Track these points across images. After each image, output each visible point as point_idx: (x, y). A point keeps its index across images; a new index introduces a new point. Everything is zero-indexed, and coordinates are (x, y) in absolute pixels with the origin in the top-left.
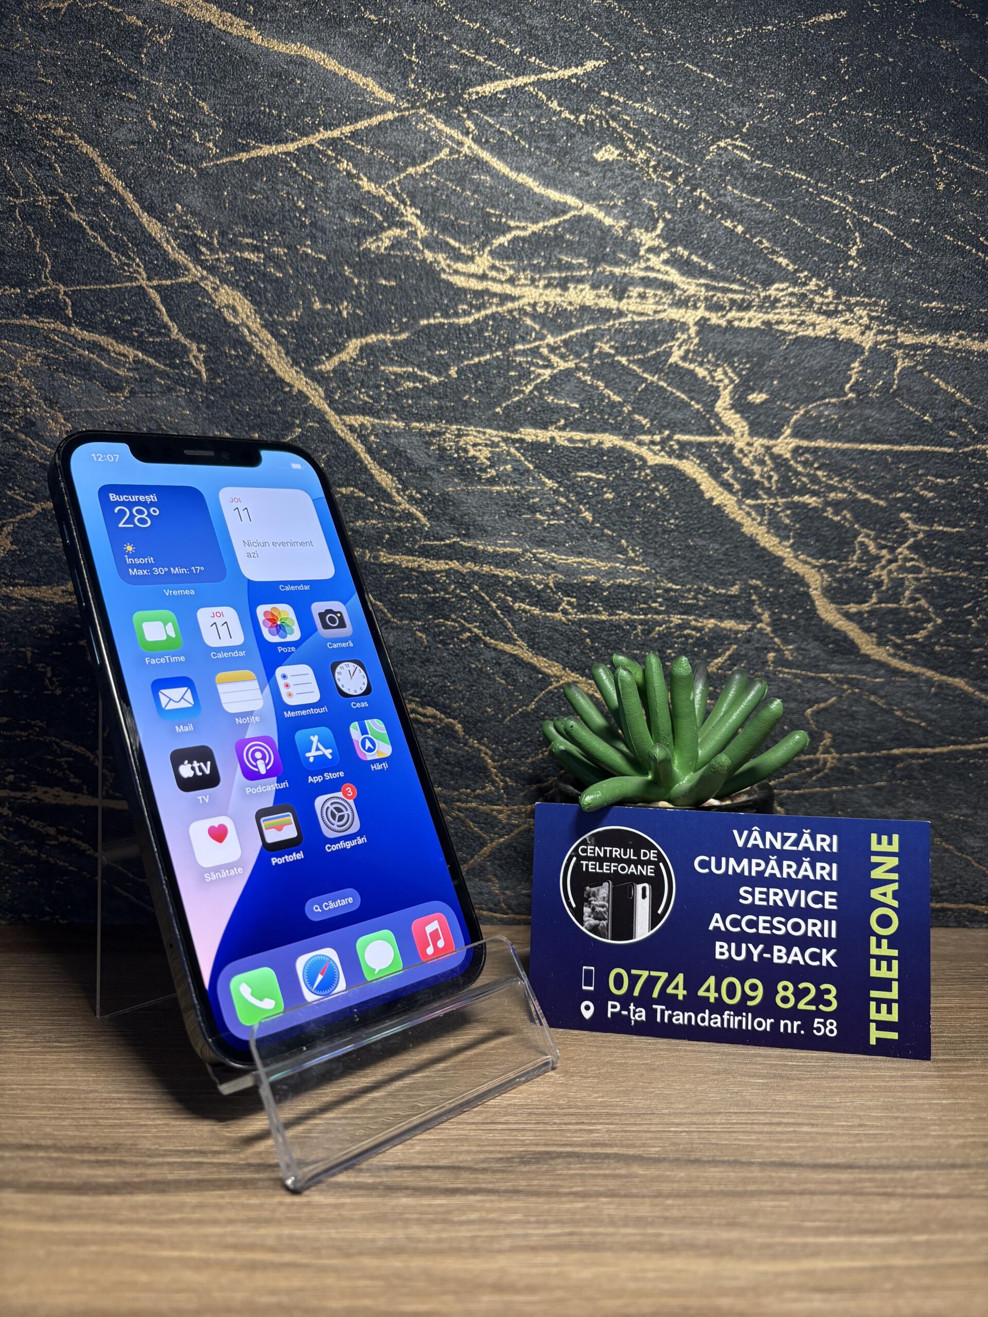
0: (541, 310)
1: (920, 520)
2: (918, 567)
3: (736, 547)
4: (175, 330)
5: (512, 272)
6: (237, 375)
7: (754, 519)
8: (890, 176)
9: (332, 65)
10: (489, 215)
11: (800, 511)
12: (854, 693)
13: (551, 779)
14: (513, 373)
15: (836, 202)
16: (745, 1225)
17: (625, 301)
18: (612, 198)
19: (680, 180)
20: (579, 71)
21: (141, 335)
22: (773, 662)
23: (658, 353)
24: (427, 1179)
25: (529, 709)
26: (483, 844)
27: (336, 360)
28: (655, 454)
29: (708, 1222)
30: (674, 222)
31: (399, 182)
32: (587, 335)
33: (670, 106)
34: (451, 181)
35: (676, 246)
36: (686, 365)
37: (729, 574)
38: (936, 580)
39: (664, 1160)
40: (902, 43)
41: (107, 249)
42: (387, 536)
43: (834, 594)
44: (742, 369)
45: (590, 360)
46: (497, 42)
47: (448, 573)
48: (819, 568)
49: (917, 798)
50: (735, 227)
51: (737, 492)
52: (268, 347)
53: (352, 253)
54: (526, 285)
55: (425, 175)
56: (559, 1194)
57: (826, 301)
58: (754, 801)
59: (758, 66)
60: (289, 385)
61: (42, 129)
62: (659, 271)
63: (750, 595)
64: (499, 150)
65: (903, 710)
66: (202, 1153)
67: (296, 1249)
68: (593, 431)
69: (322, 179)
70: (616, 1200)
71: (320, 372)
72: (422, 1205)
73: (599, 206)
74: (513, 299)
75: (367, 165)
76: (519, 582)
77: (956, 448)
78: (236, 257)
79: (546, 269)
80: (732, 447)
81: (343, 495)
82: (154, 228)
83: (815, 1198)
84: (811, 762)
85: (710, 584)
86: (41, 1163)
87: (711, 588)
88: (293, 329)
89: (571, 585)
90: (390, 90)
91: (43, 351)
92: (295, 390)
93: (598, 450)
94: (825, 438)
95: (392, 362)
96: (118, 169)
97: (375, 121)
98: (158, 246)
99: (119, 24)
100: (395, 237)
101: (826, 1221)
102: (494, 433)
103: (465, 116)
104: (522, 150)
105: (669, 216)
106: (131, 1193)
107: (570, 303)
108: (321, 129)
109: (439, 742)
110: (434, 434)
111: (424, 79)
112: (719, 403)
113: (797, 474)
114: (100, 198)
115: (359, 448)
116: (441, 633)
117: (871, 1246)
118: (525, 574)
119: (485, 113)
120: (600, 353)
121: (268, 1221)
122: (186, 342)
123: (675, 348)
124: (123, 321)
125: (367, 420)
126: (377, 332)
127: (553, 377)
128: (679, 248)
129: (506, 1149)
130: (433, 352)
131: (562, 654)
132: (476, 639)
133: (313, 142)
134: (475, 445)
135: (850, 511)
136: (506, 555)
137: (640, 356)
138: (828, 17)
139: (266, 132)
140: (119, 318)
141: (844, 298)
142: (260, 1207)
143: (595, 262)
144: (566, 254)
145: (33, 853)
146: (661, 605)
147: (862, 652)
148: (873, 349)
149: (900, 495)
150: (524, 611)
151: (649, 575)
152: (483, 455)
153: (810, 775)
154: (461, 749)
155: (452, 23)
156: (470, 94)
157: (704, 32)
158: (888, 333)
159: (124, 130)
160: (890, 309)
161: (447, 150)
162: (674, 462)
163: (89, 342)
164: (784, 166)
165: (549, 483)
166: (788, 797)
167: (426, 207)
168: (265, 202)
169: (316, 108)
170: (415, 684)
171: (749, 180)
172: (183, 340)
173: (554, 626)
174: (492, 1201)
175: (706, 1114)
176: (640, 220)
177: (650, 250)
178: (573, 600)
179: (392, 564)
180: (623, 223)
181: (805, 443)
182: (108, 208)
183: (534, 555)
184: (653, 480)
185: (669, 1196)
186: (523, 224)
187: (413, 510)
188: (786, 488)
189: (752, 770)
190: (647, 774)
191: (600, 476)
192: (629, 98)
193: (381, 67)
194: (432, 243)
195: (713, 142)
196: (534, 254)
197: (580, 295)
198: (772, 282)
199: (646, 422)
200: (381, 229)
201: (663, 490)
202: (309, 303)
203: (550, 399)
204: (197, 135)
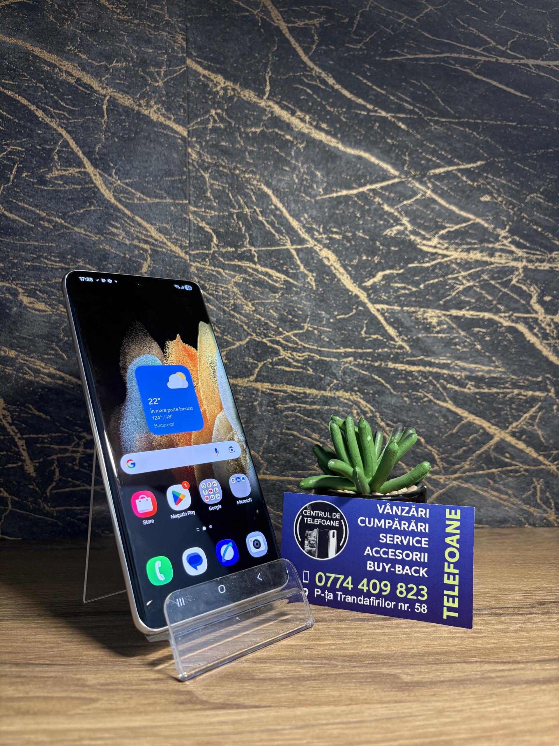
0: (459, 261)
3: (540, 360)
4: (302, 267)
5: (447, 245)
6: (329, 287)
7: (547, 349)
9: (373, 159)
10: (438, 222)
14: (447, 287)
17: (493, 258)
18: (488, 216)
19: (515, 209)
20: (474, 165)
23: (507, 280)
25: (454, 432)
27: (372, 281)
28: (506, 321)
30: (513, 226)
31: (400, 207)
32: (478, 271)
33: (511, 180)
34: (422, 207)
36: (518, 285)
37: (537, 372)
41: (274, 232)
42: (392, 356)
44: (541, 287)
45: (479, 282)
46: (441, 153)
47: (419, 372)
50: (538, 228)
52: (343, 275)
53: (380, 236)
54: (453, 251)
55: (411, 205)
59: (546, 165)
60: (351, 292)
61: (247, 181)
62: (507, 246)
63: (546, 381)
64: (442, 195)
68: (481, 311)
69: (368, 205)
71: (365, 286)
73: (483, 220)
74: (447, 256)
75: (387, 200)
76: (449, 376)
78: (330, 237)
79: (461, 244)
80: (537, 319)
81: (374, 338)
82: (295, 224)
85: (530, 376)
87: (530, 378)
88: (354, 268)
89: (472, 377)
90: (397, 170)
91: (244, 276)
92: (354, 294)
93: (483, 319)
95: (396, 282)
96: (280, 198)
97: (390, 182)
98: (297, 231)
99: (282, 139)
100: (398, 230)
102: (439, 312)
103: (428, 181)
104: (451, 196)
107: (471, 259)
108: (368, 185)
110: (413, 312)
111: (411, 167)
112: (532, 301)
114: (271, 210)
115: (381, 318)
116: (415, 398)
118: (452, 372)
119: (436, 181)
120: (483, 279)
122: (306, 272)
123: (514, 278)
124: (279, 263)
125: (385, 307)
126: (390, 269)
127: (464, 289)
128: (515, 237)
130: (413, 278)
131: (467, 407)
132: (430, 401)
133: (364, 190)
134: (431, 317)
136: (444, 364)
137: (499, 281)
143: (482, 241)
144: (469, 238)
146: (509, 385)
150: (452, 388)
151: (504, 373)
152: (434, 321)
154: (423, 450)
155: (423, 145)
156: (430, 173)
157: (524, 152)
159: (283, 183)
161: (420, 195)
162: (513, 325)
163: (264, 272)
165: (463, 333)
167: (412, 218)
168: (343, 214)
169: (366, 176)
171: (543, 210)
173: (464, 394)
176: (499, 225)
177: (504, 237)
178: (473, 383)
179: (394, 368)
180: (492, 226)
182: (275, 215)
183: (456, 364)
184: (505, 332)
186: (451, 226)
187: (404, 344)
191: (484, 330)
192: (494, 176)
193: (393, 161)
194: (413, 232)
195: (529, 195)
196: (456, 238)
197: (475, 255)
198: (553, 251)
199: (502, 308)
200: (392, 226)
201: (510, 336)
202: (361, 257)
203: (463, 298)
204: (315, 186)
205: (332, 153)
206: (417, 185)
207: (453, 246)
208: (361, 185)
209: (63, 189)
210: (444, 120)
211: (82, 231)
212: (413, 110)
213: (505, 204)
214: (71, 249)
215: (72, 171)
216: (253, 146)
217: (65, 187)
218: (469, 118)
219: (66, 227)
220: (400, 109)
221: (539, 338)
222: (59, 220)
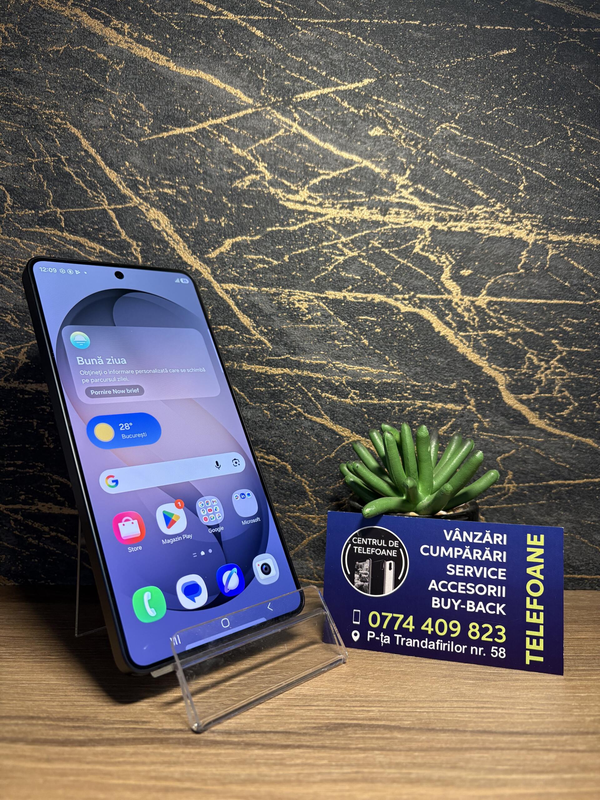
0: (338, 222)
1: (564, 344)
2: (563, 372)
3: (454, 360)
4: (124, 234)
5: (321, 200)
6: (160, 260)
7: (464, 344)
8: (543, 143)
9: (217, 82)
10: (308, 167)
11: (492, 339)
12: (525, 448)
13: (344, 499)
14: (321, 259)
15: (511, 159)
16: (462, 768)
17: (387, 216)
18: (380, 157)
19: (419, 146)
20: (360, 85)
21: (104, 236)
22: (477, 429)
23: (407, 247)
24: (271, 739)
25: (331, 456)
26: (304, 538)
27: (217, 252)
28: (405, 305)
29: (440, 766)
30: (416, 171)
31: (255, 148)
32: (365, 236)
33: (413, 104)
34: (285, 147)
35: (417, 184)
36: (424, 253)
37: (450, 376)
38: (573, 379)
39: (413, 729)
40: (549, 66)
41: (85, 188)
42: (247, 354)
43: (513, 389)
44: (457, 256)
45: (367, 251)
46: (312, 69)
47: (283, 375)
48: (504, 373)
49: (565, 511)
50: (452, 173)
51: (454, 328)
52: (178, 244)
53: (228, 188)
54: (329, 207)
55: (270, 144)
56: (349, 749)
57: (506, 216)
58: (467, 512)
59: (464, 81)
60: (190, 266)
61: (48, 118)
62: (407, 199)
63: (463, 389)
64: (313, 130)
65: (556, 458)
66: (136, 722)
67: (192, 780)
68: (369, 293)
69: (211, 147)
70: (384, 752)
71: (209, 258)
72: (267, 755)
73: (373, 162)
74: (322, 215)
75: (237, 139)
76: (325, 381)
77: (584, 302)
78: (160, 192)
79: (341, 198)
80: (451, 301)
81: (221, 330)
82: (113, 175)
83: (504, 752)
84: (500, 489)
85: (439, 382)
86: (40, 727)
87: (439, 385)
88: (193, 234)
89: (356, 383)
90: (250, 96)
91: (47, 246)
92: (194, 269)
93: (371, 304)
94: (507, 296)
95: (251, 253)
96: (92, 142)
97: (241, 114)
98: (115, 186)
99: (93, 59)
100: (252, 180)
101: (511, 765)
102: (311, 293)
103: (294, 111)
104: (327, 129)
105: (413, 167)
106: (94, 746)
107: (355, 218)
108: (210, 119)
109: (277, 476)
110: (275, 294)
111: (270, 90)
112: (443, 276)
113: (490, 317)
114: (82, 159)
115: (231, 303)
116: (278, 411)
117: (538, 780)
118: (328, 376)
119: (305, 109)
120: (373, 246)
121: (175, 763)
122: (130, 241)
123: (417, 244)
124: (93, 229)
125: (236, 287)
126: (242, 235)
127: (345, 261)
128: (420, 186)
129: (318, 721)
130: (274, 247)
131: (351, 423)
132: (299, 415)
133: (205, 126)
134: (299, 301)
135: (522, 339)
136: (317, 365)
137: (396, 249)
138: (506, 52)
139: (178, 121)
140: (91, 227)
141: (516, 214)
142: (171, 755)
143: (370, 193)
144: (353, 189)
145: (35, 542)
146: (410, 395)
147: (530, 423)
148: (534, 244)
149: (551, 329)
150: (328, 398)
151: (402, 377)
152: (304, 306)
153: (500, 497)
154: (290, 480)
155: (285, 58)
156: (296, 99)
157: (433, 62)
158: (543, 234)
159: (96, 120)
160: (544, 221)
161: (283, 130)
162: (416, 310)
163: (74, 241)
164: (480, 138)
165: (343, 323)
166: (487, 510)
167: (271, 163)
168: (177, 160)
169: (207, 107)
170: (263, 442)
171: (460, 146)
172: (128, 239)
173: (346, 407)
174: (309, 753)
175: (438, 701)
176: (396, 169)
177: (402, 186)
178: (357, 391)
179: (250, 370)
180: (386, 171)
181: (494, 299)
182: (86, 164)
183: (334, 365)
184: (404, 321)
185: (416, 750)
186: (327, 172)
187: (262, 339)
188: (484, 325)
189: (465, 494)
190: (403, 496)
191: (373, 319)
192: (389, 100)
193: (244, 83)
194: (274, 183)
195: (438, 125)
196: (334, 189)
197: (361, 214)
198: (474, 205)
199: (399, 287)
200: (244, 175)
201: (410, 327)
202: (202, 218)
203: (343, 274)
204: (138, 122)
205: (160, 74)
206: (279, 116)
207: (331, 200)
208: (200, 121)
210: (316, 21)
212: (272, 7)
213: (404, 140)
216: (54, 70)
218: (351, 17)
220: (254, 8)
221: (452, 329)
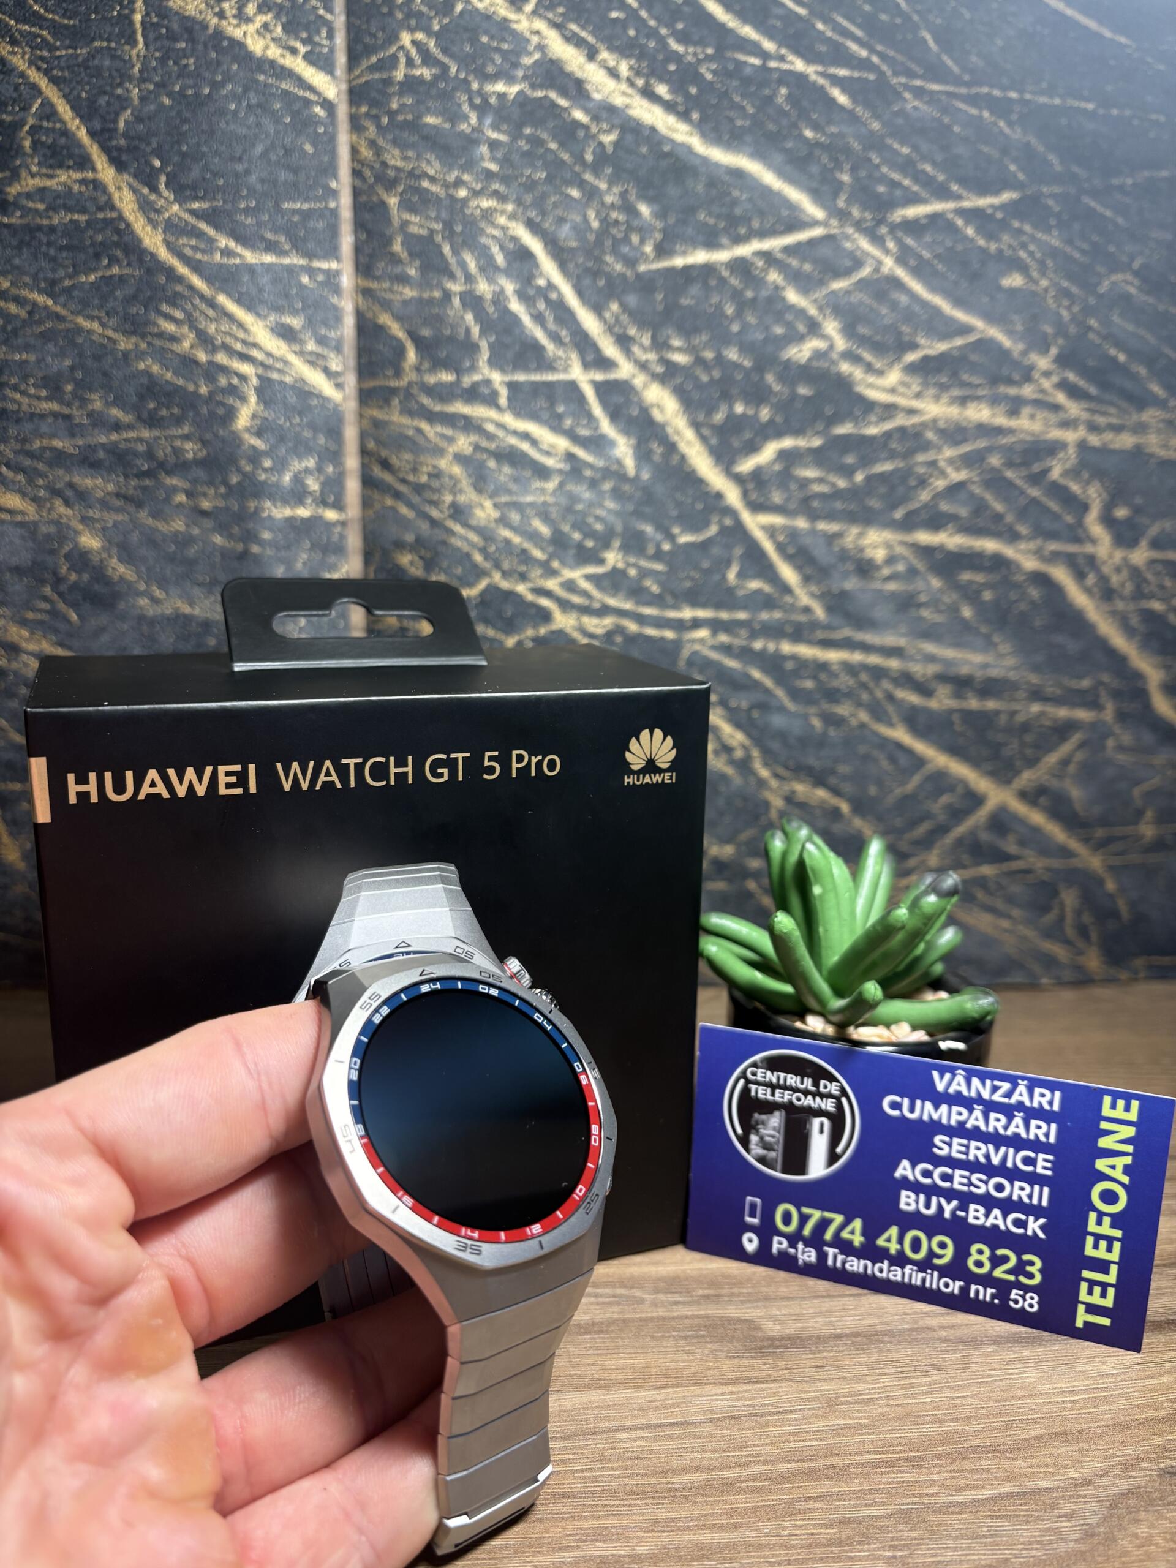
3: (1091, 647)
4: (606, 425)
5: (919, 388)
7: (1108, 622)
9: (769, 178)
10: (901, 333)
11: (1146, 615)
14: (912, 482)
17: (1016, 420)
18: (1014, 323)
19: (1075, 309)
20: (995, 201)
22: (1112, 748)
23: (1040, 469)
27: (752, 463)
28: (1031, 559)
30: (1067, 348)
31: (823, 296)
32: (981, 449)
34: (872, 299)
35: (1067, 371)
36: (1063, 481)
41: (543, 339)
42: (789, 628)
44: (1111, 486)
45: (982, 472)
47: (840, 662)
48: (1158, 666)
50: (1118, 356)
51: (1097, 597)
52: (692, 446)
54: (930, 401)
55: (848, 292)
60: (708, 485)
61: (485, 217)
62: (1047, 393)
63: (1098, 689)
64: (916, 271)
68: (978, 537)
69: (752, 288)
71: (739, 471)
73: (1003, 330)
74: (918, 413)
75: (795, 278)
76: (901, 673)
78: (667, 359)
79: (950, 387)
80: (1094, 556)
81: (753, 591)
82: (591, 324)
85: (1067, 677)
87: (1066, 681)
88: (717, 431)
89: (947, 676)
90: (822, 206)
92: (713, 490)
93: (982, 553)
95: (805, 466)
97: (804, 236)
99: (564, 118)
100: (815, 348)
102: (892, 535)
103: (888, 236)
104: (935, 273)
107: (968, 420)
108: (754, 240)
110: (837, 535)
112: (1088, 517)
113: (1147, 581)
114: (539, 289)
115: (769, 546)
118: (908, 665)
119: (908, 236)
120: (991, 468)
122: (615, 437)
123: (1056, 467)
125: (777, 520)
126: (793, 436)
127: (948, 488)
128: (1068, 374)
130: (841, 460)
131: (936, 738)
132: (862, 726)
133: (746, 252)
134: (873, 546)
136: (892, 647)
137: (1025, 471)
144: (967, 373)
150: (906, 699)
151: (1015, 669)
152: (880, 555)
156: (895, 217)
159: (567, 228)
161: (869, 269)
162: (1044, 568)
163: (521, 433)
165: (936, 583)
167: (847, 322)
171: (1136, 314)
172: (612, 434)
173: (930, 713)
176: (1036, 345)
177: (1044, 373)
178: (949, 689)
179: (792, 656)
180: (1021, 347)
181: (1158, 555)
184: (1025, 584)
186: (931, 343)
187: (813, 604)
191: (981, 578)
192: (1036, 229)
193: (814, 185)
194: (850, 356)
195: (1107, 276)
196: (938, 370)
197: (979, 413)
199: (1023, 529)
200: (801, 339)
201: (1034, 593)
202: (731, 407)
203: (943, 507)
204: (635, 239)
205: (677, 159)
206: (865, 244)
207: (933, 389)
208: (738, 240)
209: (45, 222)
210: (935, 87)
211: (96, 326)
212: (868, 59)
213: (1054, 297)
214: (72, 368)
215: (65, 178)
216: (499, 129)
217: (49, 218)
218: (992, 86)
219: (58, 317)
220: (840, 56)
221: (1094, 598)
222: (42, 299)
